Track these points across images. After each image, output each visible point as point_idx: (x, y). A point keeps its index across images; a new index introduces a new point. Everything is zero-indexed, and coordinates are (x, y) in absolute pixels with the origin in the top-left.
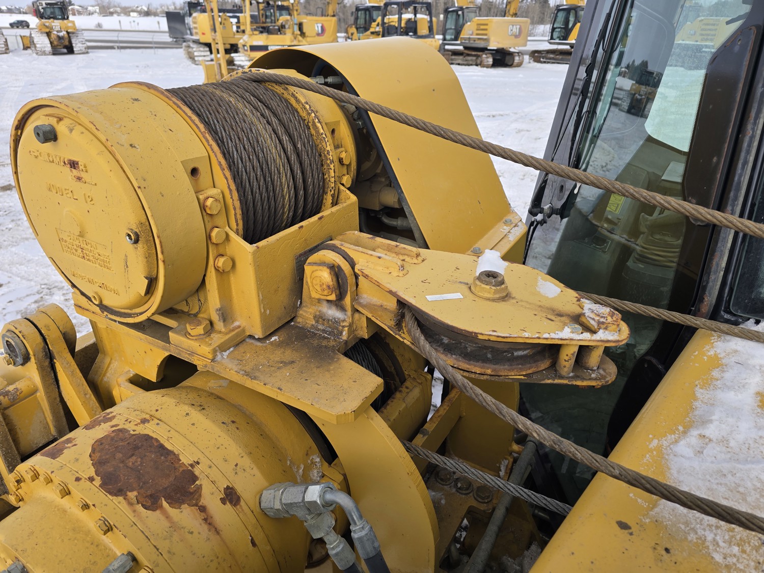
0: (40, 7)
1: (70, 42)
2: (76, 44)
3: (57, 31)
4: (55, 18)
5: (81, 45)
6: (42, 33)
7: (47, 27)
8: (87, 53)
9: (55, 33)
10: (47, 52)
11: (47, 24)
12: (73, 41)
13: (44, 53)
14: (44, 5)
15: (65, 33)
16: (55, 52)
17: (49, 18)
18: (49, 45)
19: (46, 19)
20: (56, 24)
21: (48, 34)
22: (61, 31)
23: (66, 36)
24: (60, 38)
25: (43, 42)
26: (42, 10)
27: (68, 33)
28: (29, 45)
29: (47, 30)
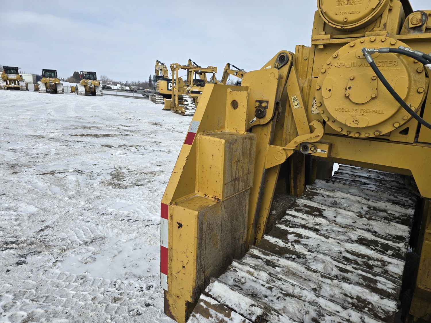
0: (84, 74)
1: (95, 91)
2: (97, 91)
3: (90, 85)
4: (90, 79)
5: (100, 92)
6: (82, 85)
7: (85, 83)
8: (102, 96)
9: (89, 85)
10: (83, 94)
11: (86, 81)
12: (96, 90)
13: (81, 94)
14: (86, 73)
15: (93, 86)
16: (87, 94)
17: (87, 79)
18: (85, 91)
19: (86, 79)
20: (90, 82)
21: (85, 86)
22: (92, 85)
23: (94, 87)
24: (90, 88)
25: (82, 89)
26: (85, 75)
27: (95, 86)
28: (74, 91)
29: (85, 84)
